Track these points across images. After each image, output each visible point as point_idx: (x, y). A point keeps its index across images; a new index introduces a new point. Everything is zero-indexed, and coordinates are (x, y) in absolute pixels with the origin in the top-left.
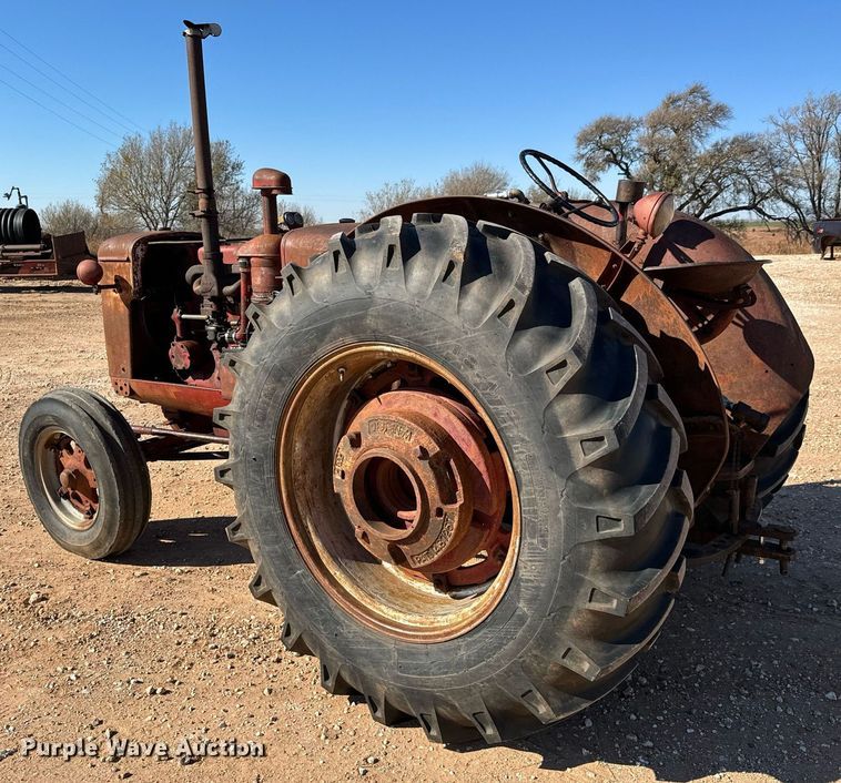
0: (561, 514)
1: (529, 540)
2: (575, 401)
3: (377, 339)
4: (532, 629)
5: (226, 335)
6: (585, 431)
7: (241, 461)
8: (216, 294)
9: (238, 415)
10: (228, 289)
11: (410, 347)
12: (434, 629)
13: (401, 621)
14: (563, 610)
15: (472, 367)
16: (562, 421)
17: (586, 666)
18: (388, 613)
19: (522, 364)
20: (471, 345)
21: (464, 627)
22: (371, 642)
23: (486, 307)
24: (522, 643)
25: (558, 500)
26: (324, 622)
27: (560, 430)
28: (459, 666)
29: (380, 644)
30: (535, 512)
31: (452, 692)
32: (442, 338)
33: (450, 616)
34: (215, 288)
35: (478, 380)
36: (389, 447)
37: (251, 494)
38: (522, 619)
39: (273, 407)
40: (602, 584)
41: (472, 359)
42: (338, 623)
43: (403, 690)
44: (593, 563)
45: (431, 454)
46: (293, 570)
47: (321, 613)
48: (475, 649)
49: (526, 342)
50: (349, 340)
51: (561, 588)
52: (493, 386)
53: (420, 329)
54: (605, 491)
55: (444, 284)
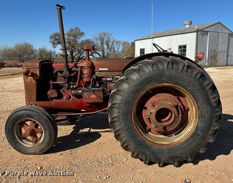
0: (209, 113)
1: (201, 119)
2: (210, 91)
3: (164, 82)
4: (201, 136)
5: (71, 87)
6: (213, 96)
7: (121, 115)
9: (120, 104)
10: (72, 75)
11: (173, 84)
12: (174, 143)
13: (164, 143)
14: (208, 131)
16: (209, 95)
17: (211, 141)
18: (161, 143)
19: (201, 84)
20: (190, 82)
21: (183, 140)
22: (160, 149)
23: (192, 74)
24: (199, 140)
25: (208, 110)
26: (147, 148)
27: (209, 97)
28: (184, 148)
29: (162, 149)
30: (203, 113)
31: (182, 154)
32: (182, 81)
33: (177, 139)
35: (191, 89)
36: (165, 105)
37: (124, 122)
38: (199, 135)
39: (132, 100)
40: (216, 124)
41: (190, 85)
42: (150, 147)
43: (169, 157)
44: (214, 121)
45: (175, 106)
46: (136, 138)
47: (145, 146)
48: (187, 144)
49: (201, 80)
50: (156, 83)
51: (208, 127)
52: (194, 90)
53: (177, 79)
54: (216, 107)
55: (183, 70)
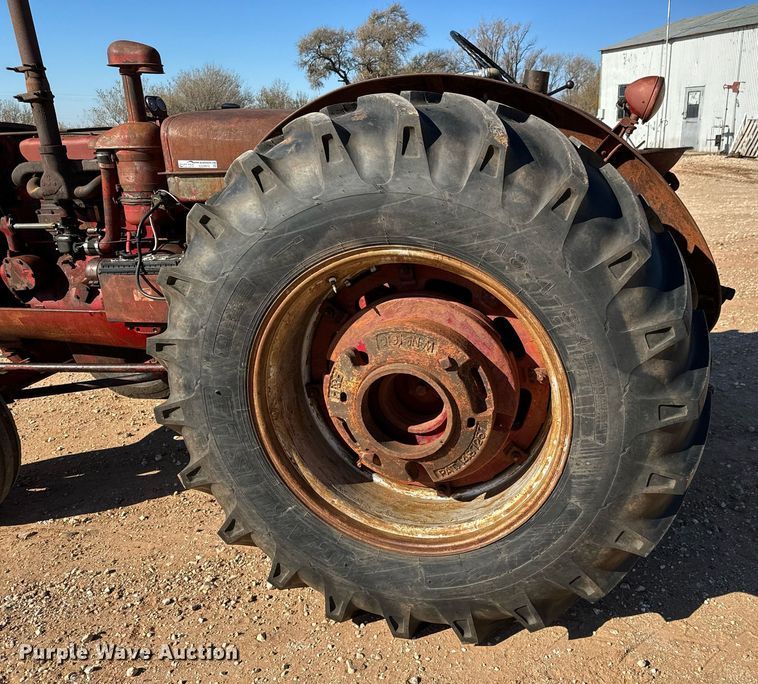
0: (623, 409)
1: (582, 437)
2: (637, 294)
3: (391, 243)
4: (585, 521)
5: (85, 245)
6: (650, 324)
7: (197, 398)
8: (65, 196)
9: (186, 344)
10: (81, 190)
11: (437, 250)
12: (462, 538)
13: (420, 536)
14: (620, 499)
15: (520, 267)
16: (626, 317)
17: (639, 545)
18: (403, 531)
19: (581, 259)
20: (520, 243)
21: (502, 530)
22: (391, 564)
23: (536, 199)
24: (573, 536)
25: (620, 395)
26: (330, 554)
27: (623, 325)
28: (501, 568)
29: (401, 564)
30: (592, 410)
31: (493, 595)
32: (482, 236)
33: (478, 522)
34: (63, 190)
35: (527, 280)
37: (215, 433)
38: (573, 514)
40: (661, 468)
41: (522, 259)
42: (347, 552)
43: (434, 603)
44: (653, 449)
45: (460, 364)
46: (282, 508)
47: (324, 546)
48: (518, 550)
49: (584, 234)
50: (350, 244)
51: (618, 479)
52: (546, 286)
53: (453, 227)
54: (666, 380)
55: (483, 174)
